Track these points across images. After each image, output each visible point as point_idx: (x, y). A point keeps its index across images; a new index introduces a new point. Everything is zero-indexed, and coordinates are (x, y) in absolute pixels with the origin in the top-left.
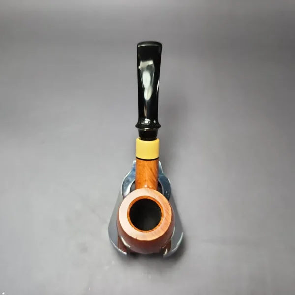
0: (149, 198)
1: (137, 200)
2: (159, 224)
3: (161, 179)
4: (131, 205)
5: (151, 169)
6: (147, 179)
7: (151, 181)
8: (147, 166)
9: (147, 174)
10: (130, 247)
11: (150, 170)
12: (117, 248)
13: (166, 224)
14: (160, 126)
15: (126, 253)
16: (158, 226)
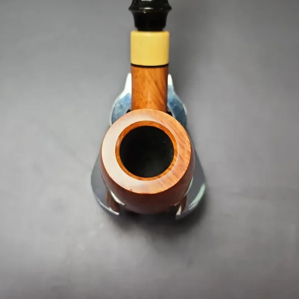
0: (152, 125)
1: (132, 128)
2: (170, 167)
3: (172, 104)
4: (122, 137)
5: (156, 83)
6: (149, 99)
7: (155, 102)
8: (149, 78)
9: (150, 92)
10: (124, 204)
11: (154, 85)
12: (107, 208)
13: (181, 166)
14: (169, 8)
15: (117, 214)
16: (167, 170)
